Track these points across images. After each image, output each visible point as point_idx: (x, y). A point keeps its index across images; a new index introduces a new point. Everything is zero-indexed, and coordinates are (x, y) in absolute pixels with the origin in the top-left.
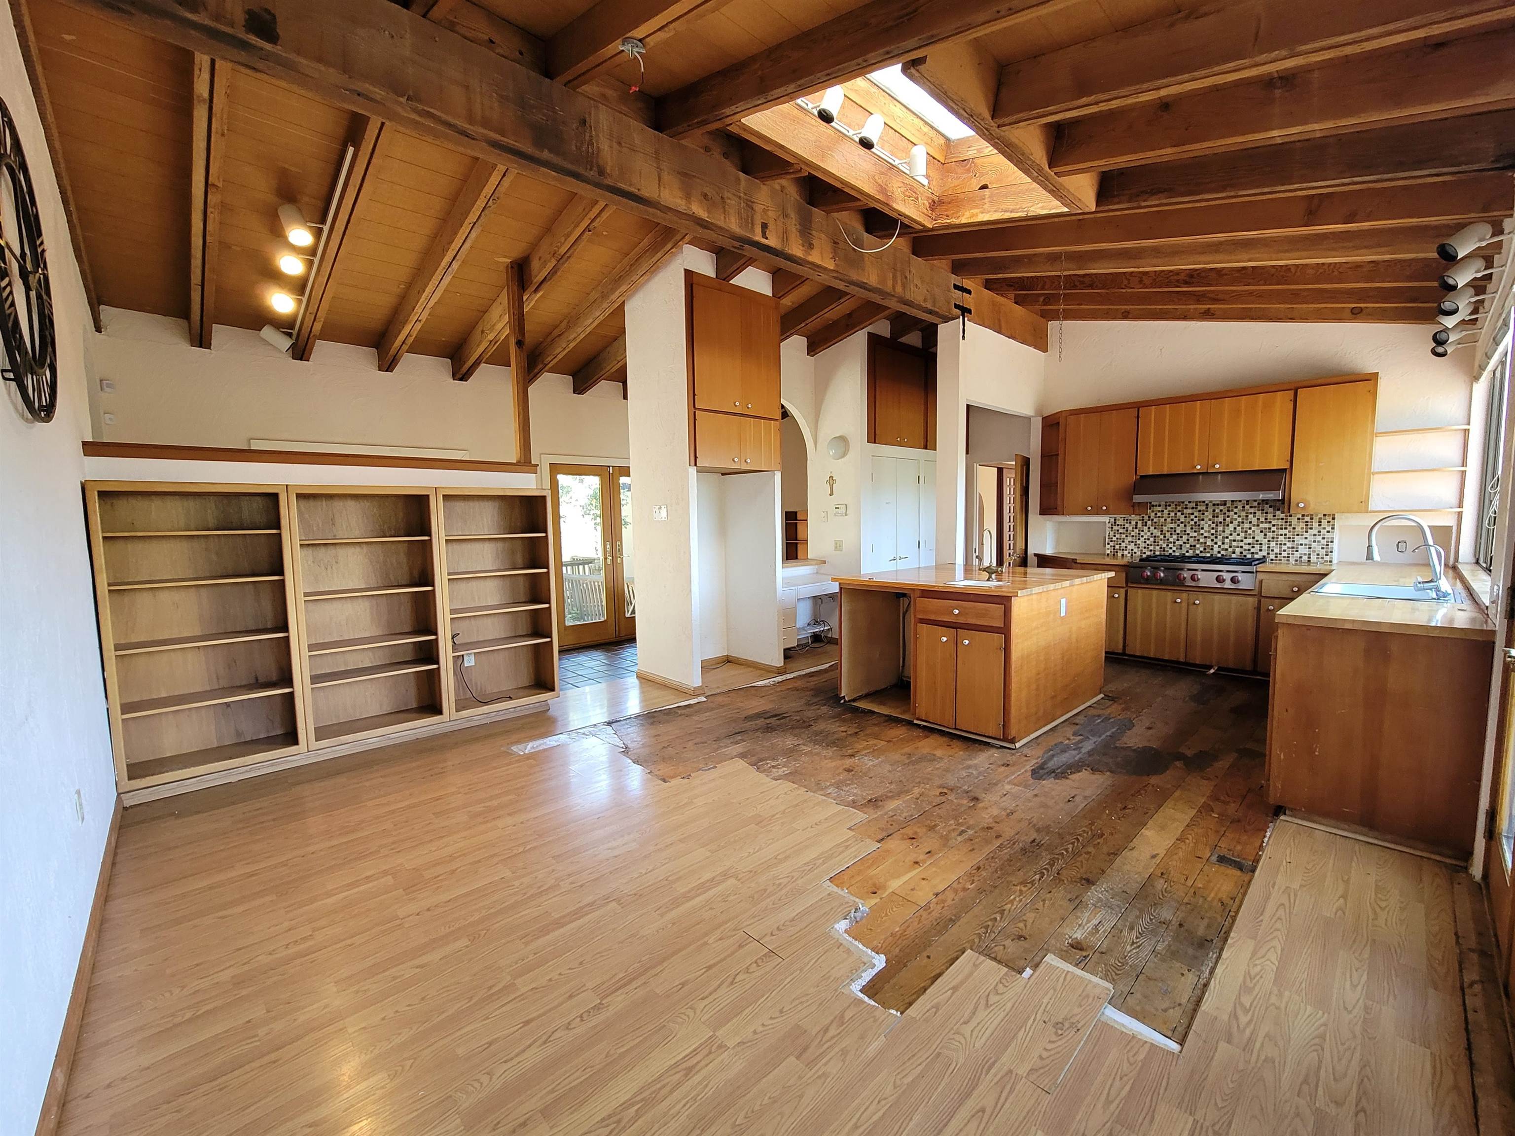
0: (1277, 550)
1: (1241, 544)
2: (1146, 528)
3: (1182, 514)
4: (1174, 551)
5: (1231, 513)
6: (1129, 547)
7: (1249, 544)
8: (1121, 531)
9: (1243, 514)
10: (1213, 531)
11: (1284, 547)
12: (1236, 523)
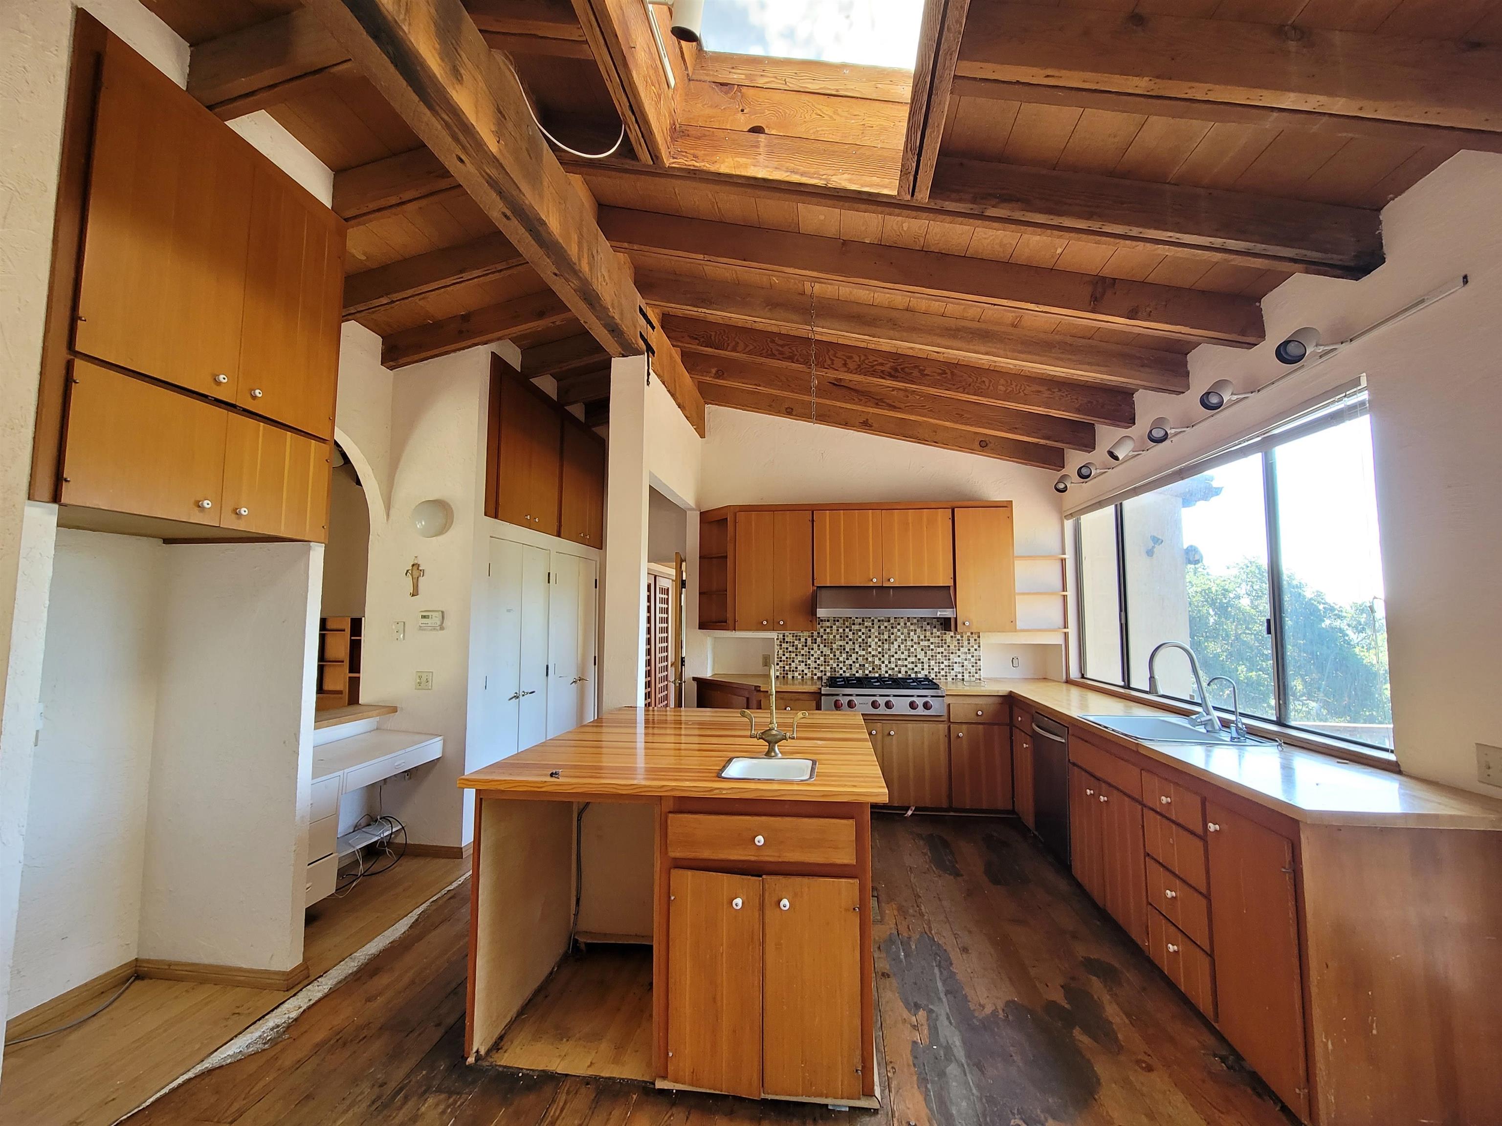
0: (936, 669)
1: (906, 663)
2: (815, 646)
3: (850, 630)
4: (844, 672)
5: (895, 630)
6: (800, 668)
7: (913, 663)
8: (790, 649)
9: (906, 631)
10: (880, 649)
11: (942, 666)
12: (899, 640)
